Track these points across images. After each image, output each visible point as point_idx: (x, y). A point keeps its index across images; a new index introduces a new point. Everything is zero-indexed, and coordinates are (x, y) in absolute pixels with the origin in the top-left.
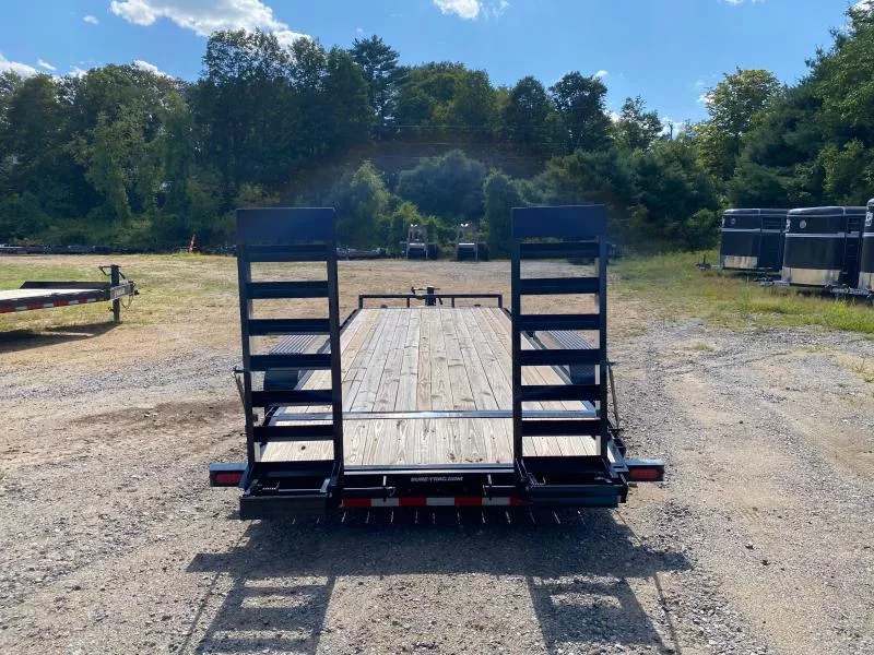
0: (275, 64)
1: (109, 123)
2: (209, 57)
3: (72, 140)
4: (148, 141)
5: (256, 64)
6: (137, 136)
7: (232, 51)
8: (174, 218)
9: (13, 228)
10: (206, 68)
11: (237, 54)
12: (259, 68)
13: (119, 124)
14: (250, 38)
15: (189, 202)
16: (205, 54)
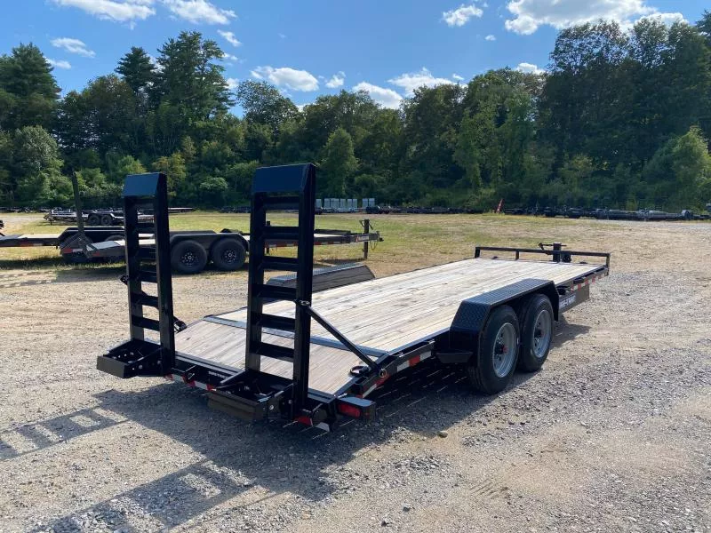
0: (615, 48)
1: (471, 116)
2: (557, 51)
3: (446, 130)
4: (498, 126)
5: (596, 51)
6: (491, 124)
7: (576, 44)
8: (511, 186)
9: (404, 195)
10: (553, 62)
11: (581, 45)
12: (600, 54)
13: (478, 116)
14: (594, 29)
15: (523, 173)
16: (553, 50)
